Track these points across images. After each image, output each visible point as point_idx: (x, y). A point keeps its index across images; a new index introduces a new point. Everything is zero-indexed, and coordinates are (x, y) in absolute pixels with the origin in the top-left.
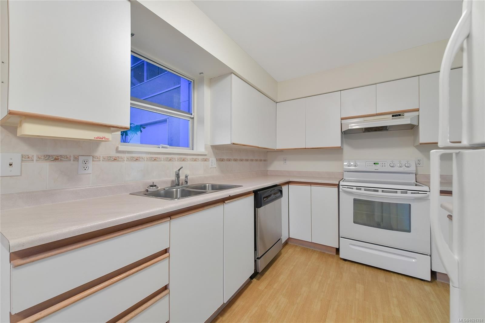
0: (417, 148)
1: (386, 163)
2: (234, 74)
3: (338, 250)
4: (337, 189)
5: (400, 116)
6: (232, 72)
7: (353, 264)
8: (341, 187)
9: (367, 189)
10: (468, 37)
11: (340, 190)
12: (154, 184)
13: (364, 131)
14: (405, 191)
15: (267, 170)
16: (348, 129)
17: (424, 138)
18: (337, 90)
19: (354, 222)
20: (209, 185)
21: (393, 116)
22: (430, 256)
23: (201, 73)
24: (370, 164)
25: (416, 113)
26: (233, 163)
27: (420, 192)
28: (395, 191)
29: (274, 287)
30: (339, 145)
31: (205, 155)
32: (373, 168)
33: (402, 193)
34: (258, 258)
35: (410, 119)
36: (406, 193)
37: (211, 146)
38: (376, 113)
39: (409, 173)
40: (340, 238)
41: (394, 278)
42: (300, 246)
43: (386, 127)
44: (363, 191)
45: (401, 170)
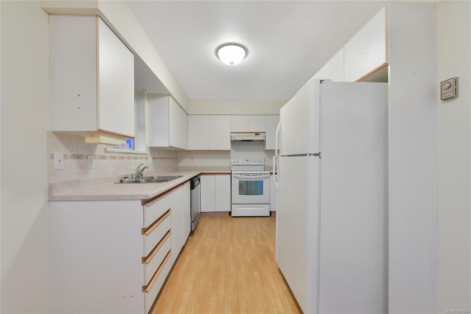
0: (265, 152)
1: (252, 160)
2: (171, 96)
3: (230, 213)
4: (230, 176)
5: (258, 135)
6: (169, 95)
8: (232, 174)
9: (245, 174)
10: (281, 128)
11: (232, 176)
12: (127, 177)
13: (242, 141)
14: (261, 174)
15: (178, 166)
16: (235, 140)
17: (268, 147)
19: (239, 194)
20: (156, 177)
21: (256, 134)
22: (270, 204)
23: (144, 90)
24: (245, 160)
25: (264, 134)
26: (160, 160)
27: (266, 174)
28: (257, 174)
29: (203, 236)
30: (230, 149)
31: (146, 154)
32: (246, 163)
33: (260, 175)
34: (192, 222)
35: (262, 137)
36: (261, 175)
37: (149, 147)
38: (248, 132)
39: (262, 165)
40: (232, 205)
42: (207, 217)
43: (252, 140)
44: (243, 176)
45: (258, 164)
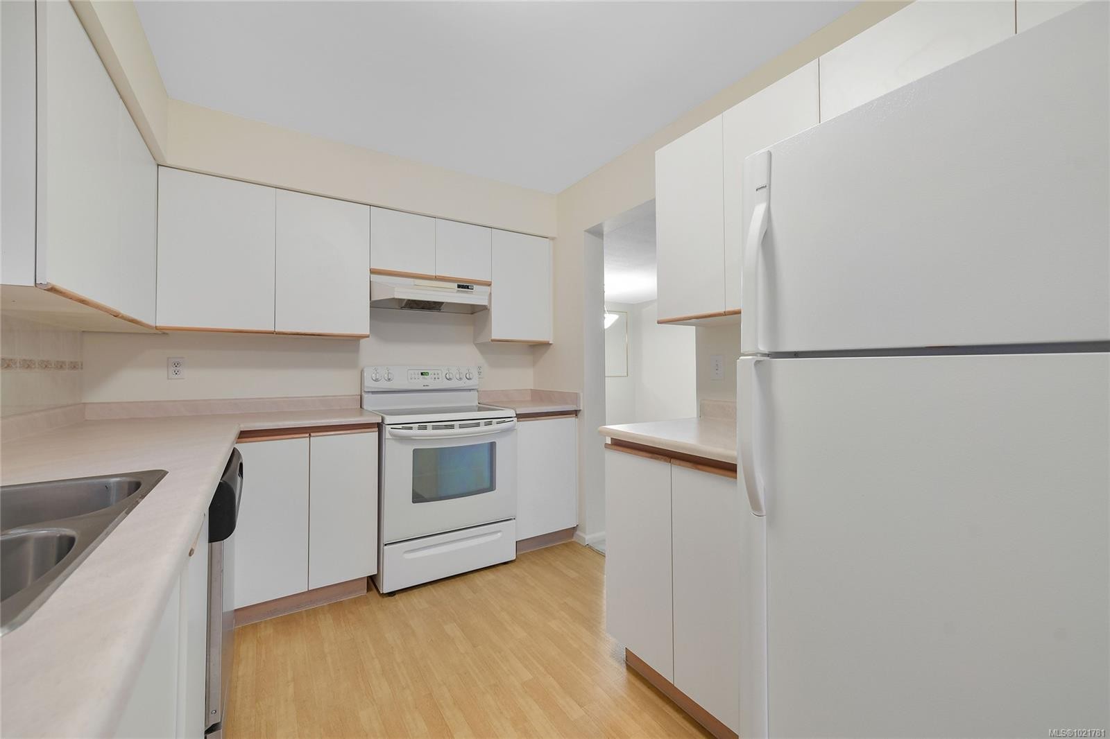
0: (477, 348)
1: (439, 372)
4: (377, 434)
5: (468, 288)
7: (410, 592)
8: (384, 427)
9: (437, 425)
11: (384, 436)
13: (403, 305)
15: (84, 404)
16: (392, 297)
17: (496, 330)
18: (364, 201)
19: (414, 500)
21: (459, 286)
22: (515, 519)
24: (415, 374)
25: (488, 289)
27: (506, 420)
28: (476, 422)
32: (419, 383)
33: (486, 424)
35: (483, 298)
36: (491, 423)
38: (434, 275)
39: (470, 390)
40: (383, 548)
41: (478, 580)
42: (266, 622)
43: (441, 303)
44: (429, 432)
